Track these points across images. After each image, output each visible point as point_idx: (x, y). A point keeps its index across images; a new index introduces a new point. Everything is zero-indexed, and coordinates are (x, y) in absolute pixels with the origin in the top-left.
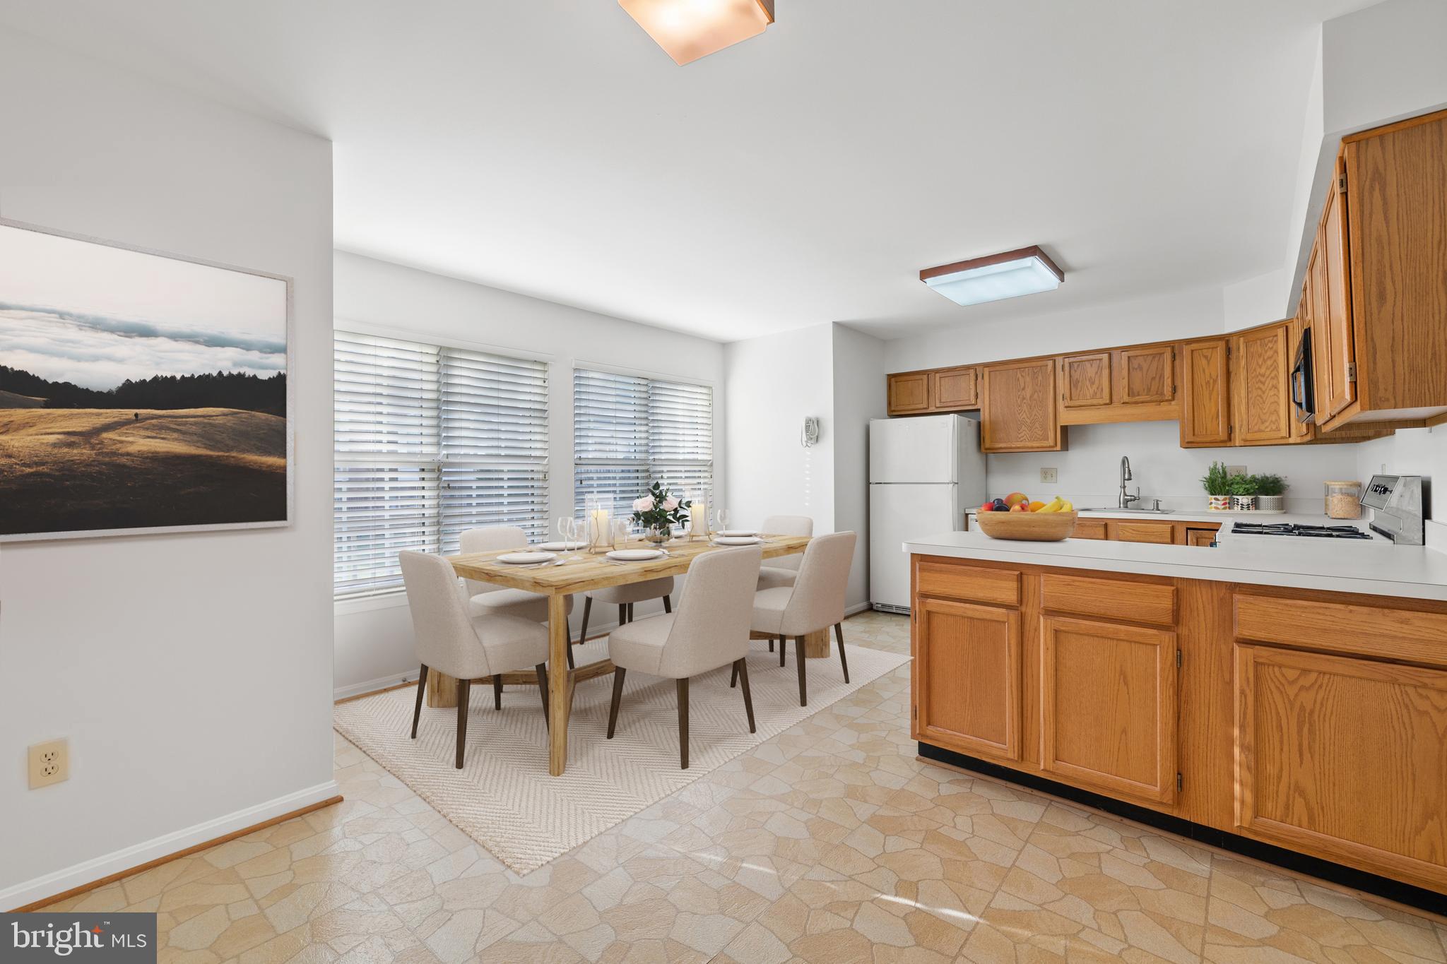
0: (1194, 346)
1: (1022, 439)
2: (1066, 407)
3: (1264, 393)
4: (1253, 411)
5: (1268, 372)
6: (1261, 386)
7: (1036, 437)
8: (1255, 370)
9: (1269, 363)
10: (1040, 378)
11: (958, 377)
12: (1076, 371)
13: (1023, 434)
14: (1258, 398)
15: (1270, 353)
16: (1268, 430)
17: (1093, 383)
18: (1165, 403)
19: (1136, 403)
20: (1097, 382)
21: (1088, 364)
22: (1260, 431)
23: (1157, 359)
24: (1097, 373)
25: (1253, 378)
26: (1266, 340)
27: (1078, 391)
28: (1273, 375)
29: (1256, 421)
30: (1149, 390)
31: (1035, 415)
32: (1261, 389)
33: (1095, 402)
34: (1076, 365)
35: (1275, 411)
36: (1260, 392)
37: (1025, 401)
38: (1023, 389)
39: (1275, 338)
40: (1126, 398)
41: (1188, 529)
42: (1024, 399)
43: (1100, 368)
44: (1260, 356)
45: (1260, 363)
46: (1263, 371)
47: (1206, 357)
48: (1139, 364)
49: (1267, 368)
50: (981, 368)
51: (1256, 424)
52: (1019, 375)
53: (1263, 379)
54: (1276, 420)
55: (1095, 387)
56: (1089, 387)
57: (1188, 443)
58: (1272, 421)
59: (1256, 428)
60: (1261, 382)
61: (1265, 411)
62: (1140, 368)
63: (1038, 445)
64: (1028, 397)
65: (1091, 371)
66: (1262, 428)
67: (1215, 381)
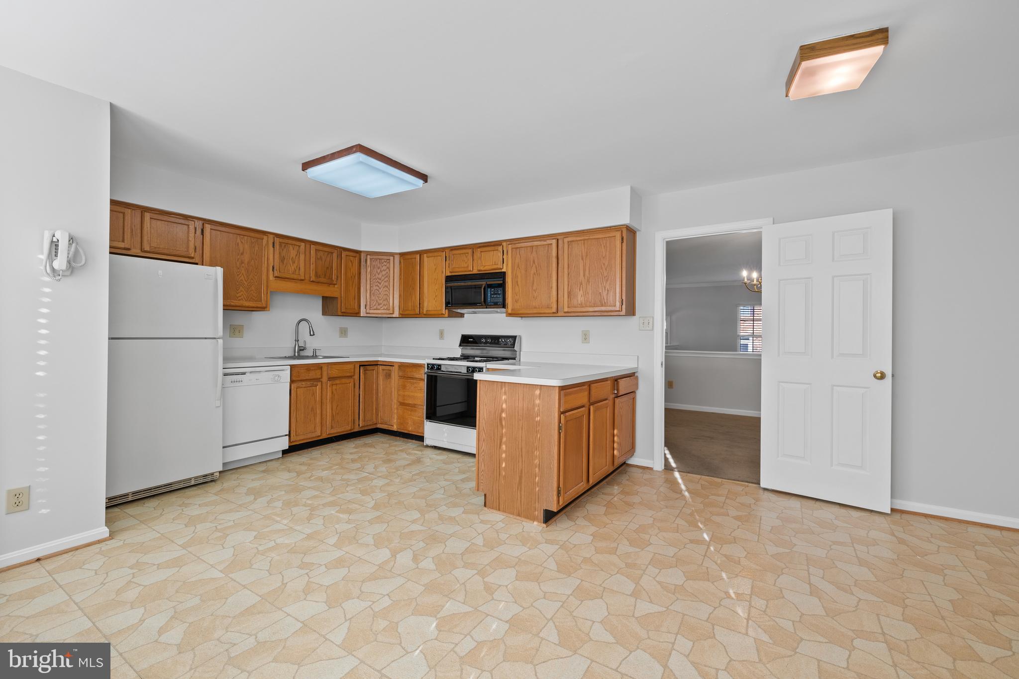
0: (348, 253)
1: (240, 298)
2: (276, 277)
3: (380, 289)
4: (373, 298)
5: (383, 278)
6: (379, 285)
7: (252, 298)
8: (375, 275)
9: (384, 273)
10: (256, 248)
11: (175, 225)
12: (283, 250)
13: (240, 294)
14: (376, 291)
15: (384, 268)
16: (381, 309)
17: (294, 262)
18: (333, 286)
19: (318, 283)
20: (296, 262)
21: (291, 248)
22: (377, 309)
23: (329, 255)
24: (296, 255)
25: (374, 279)
26: (383, 261)
27: (284, 265)
28: (386, 280)
29: (374, 304)
30: (325, 275)
31: (252, 279)
32: (378, 286)
33: (295, 277)
34: (283, 245)
35: (386, 299)
36: (378, 288)
37: (243, 265)
38: (242, 254)
39: (388, 261)
40: (313, 278)
41: (360, 366)
42: (242, 263)
43: (298, 252)
44: (379, 268)
45: (379, 272)
46: (380, 276)
47: (351, 261)
48: (321, 257)
49: (383, 276)
50: (201, 223)
51: (375, 305)
52: (239, 240)
53: (380, 281)
54: (387, 304)
55: (295, 265)
56: (292, 265)
57: (343, 312)
58: (384, 305)
59: (375, 307)
60: (379, 283)
61: (380, 299)
62: (321, 258)
63: (253, 305)
64: (246, 262)
65: (293, 253)
66: (379, 307)
67: (355, 277)
